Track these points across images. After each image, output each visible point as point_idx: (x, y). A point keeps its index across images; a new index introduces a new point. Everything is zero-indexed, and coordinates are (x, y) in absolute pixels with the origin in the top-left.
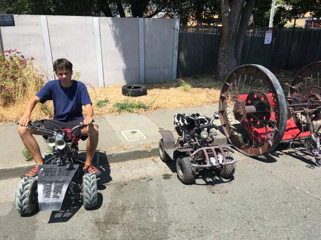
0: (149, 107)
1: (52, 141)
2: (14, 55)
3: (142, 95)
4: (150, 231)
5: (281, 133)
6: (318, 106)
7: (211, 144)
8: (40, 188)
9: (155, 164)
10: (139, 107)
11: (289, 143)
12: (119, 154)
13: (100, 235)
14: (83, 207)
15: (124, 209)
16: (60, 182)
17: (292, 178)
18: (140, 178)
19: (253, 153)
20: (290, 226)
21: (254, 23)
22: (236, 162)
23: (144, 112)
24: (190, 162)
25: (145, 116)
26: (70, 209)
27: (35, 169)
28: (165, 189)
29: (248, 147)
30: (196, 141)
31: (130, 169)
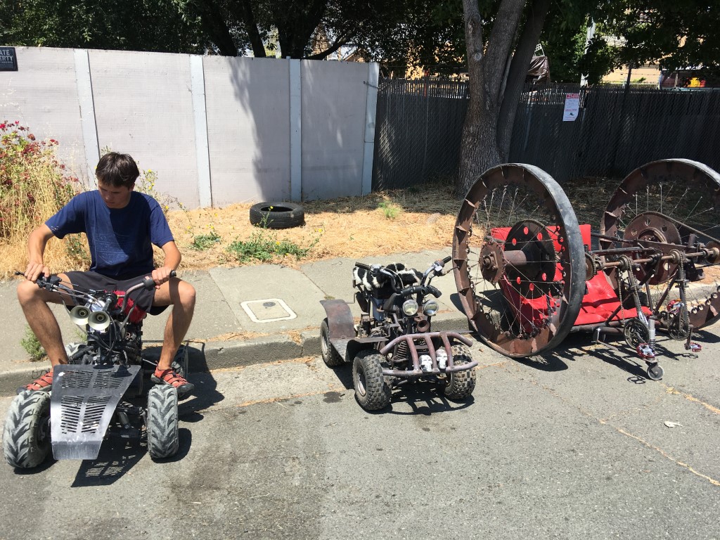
0: (306, 251)
1: (82, 314)
2: (12, 134)
3: (292, 226)
4: (285, 503)
5: (573, 308)
6: (653, 252)
7: (424, 329)
8: (57, 413)
9: (311, 371)
10: (286, 251)
11: (595, 330)
12: (233, 349)
13: (180, 511)
14: (147, 457)
15: (234, 460)
16: (99, 401)
17: (594, 402)
18: (275, 400)
19: (519, 351)
20: (575, 495)
21: (549, 76)
22: (477, 365)
23: (294, 262)
24: (379, 365)
25: (296, 272)
26: (120, 461)
27: (49, 374)
28: (327, 421)
29: (509, 338)
30: (394, 323)
31: (256, 380)
